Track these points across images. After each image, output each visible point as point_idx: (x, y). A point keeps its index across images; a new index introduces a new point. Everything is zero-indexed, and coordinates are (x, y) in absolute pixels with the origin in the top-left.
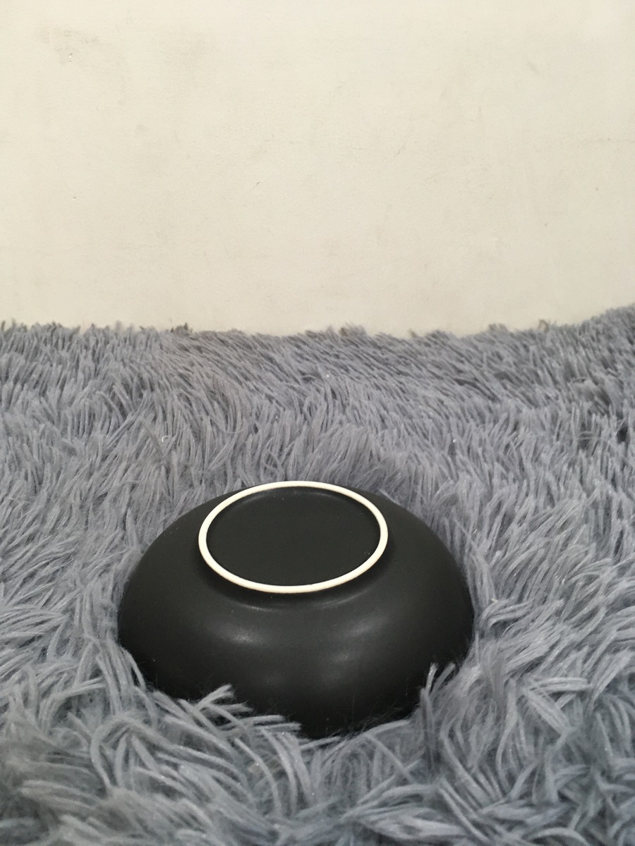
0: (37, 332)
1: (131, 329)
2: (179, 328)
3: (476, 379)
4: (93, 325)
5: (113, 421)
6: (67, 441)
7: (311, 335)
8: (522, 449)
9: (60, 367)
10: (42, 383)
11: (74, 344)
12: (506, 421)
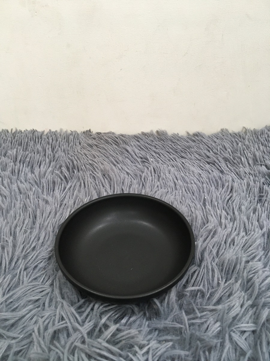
0: (26, 133)
1: (66, 132)
2: (87, 131)
3: (215, 162)
4: (50, 130)
5: (63, 185)
6: (45, 197)
7: (144, 134)
8: (234, 204)
9: (38, 155)
10: (31, 163)
11: (43, 140)
12: (227, 187)
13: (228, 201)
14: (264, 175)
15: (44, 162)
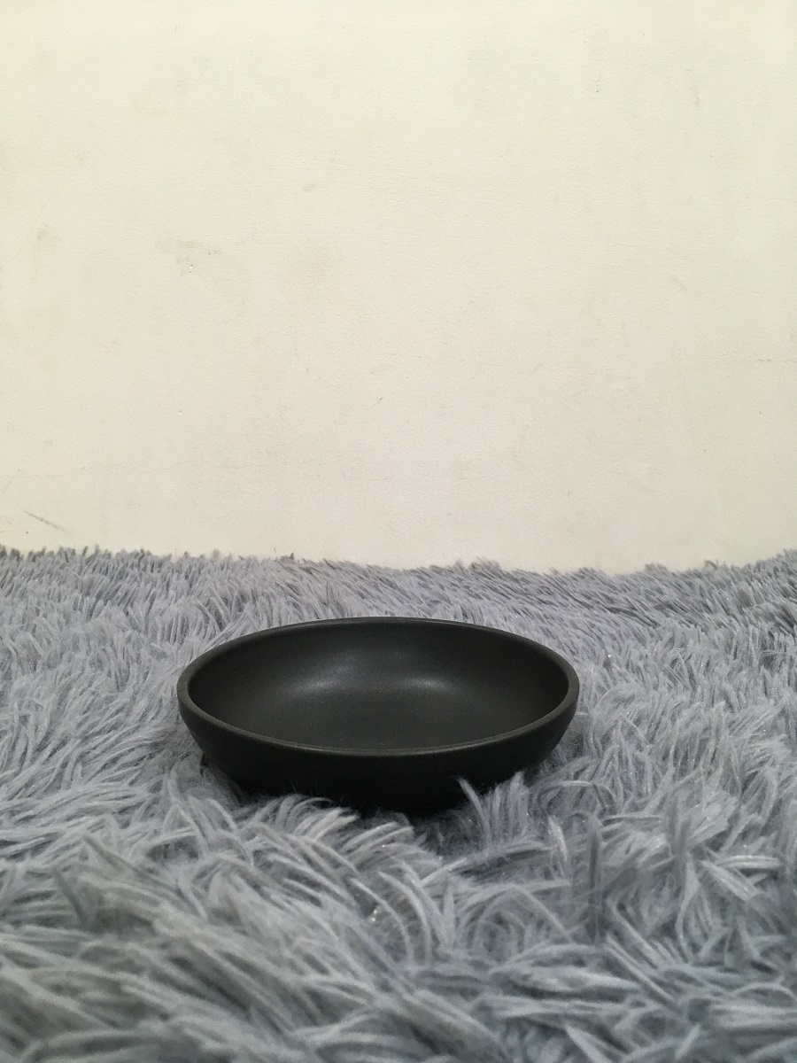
0: (122, 557)
1: (230, 557)
2: (284, 559)
3: (634, 609)
4: (186, 553)
5: (210, 630)
6: (156, 646)
7: (437, 570)
8: (692, 662)
9: (149, 585)
10: (127, 600)
11: (164, 569)
12: (672, 640)
13: (674, 662)
14: (769, 617)
15: (163, 596)
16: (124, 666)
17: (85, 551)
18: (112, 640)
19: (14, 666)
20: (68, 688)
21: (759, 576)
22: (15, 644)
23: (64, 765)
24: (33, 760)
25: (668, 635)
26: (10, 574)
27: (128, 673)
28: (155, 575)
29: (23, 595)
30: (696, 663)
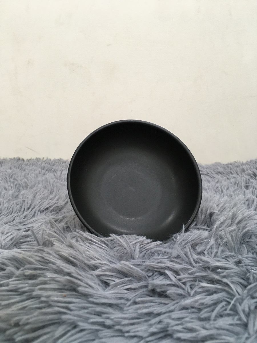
3: (208, 173)
8: (223, 187)
9: (61, 167)
10: (55, 171)
11: (66, 163)
12: (218, 182)
13: (217, 188)
14: (249, 175)
15: (65, 170)
16: (53, 188)
17: (43, 158)
18: (49, 181)
19: (21, 188)
20: (37, 194)
21: (250, 164)
22: (21, 182)
23: (35, 212)
24: (27, 211)
25: (217, 180)
26: (21, 164)
27: (53, 190)
28: (64, 164)
29: (24, 170)
30: (224, 188)
